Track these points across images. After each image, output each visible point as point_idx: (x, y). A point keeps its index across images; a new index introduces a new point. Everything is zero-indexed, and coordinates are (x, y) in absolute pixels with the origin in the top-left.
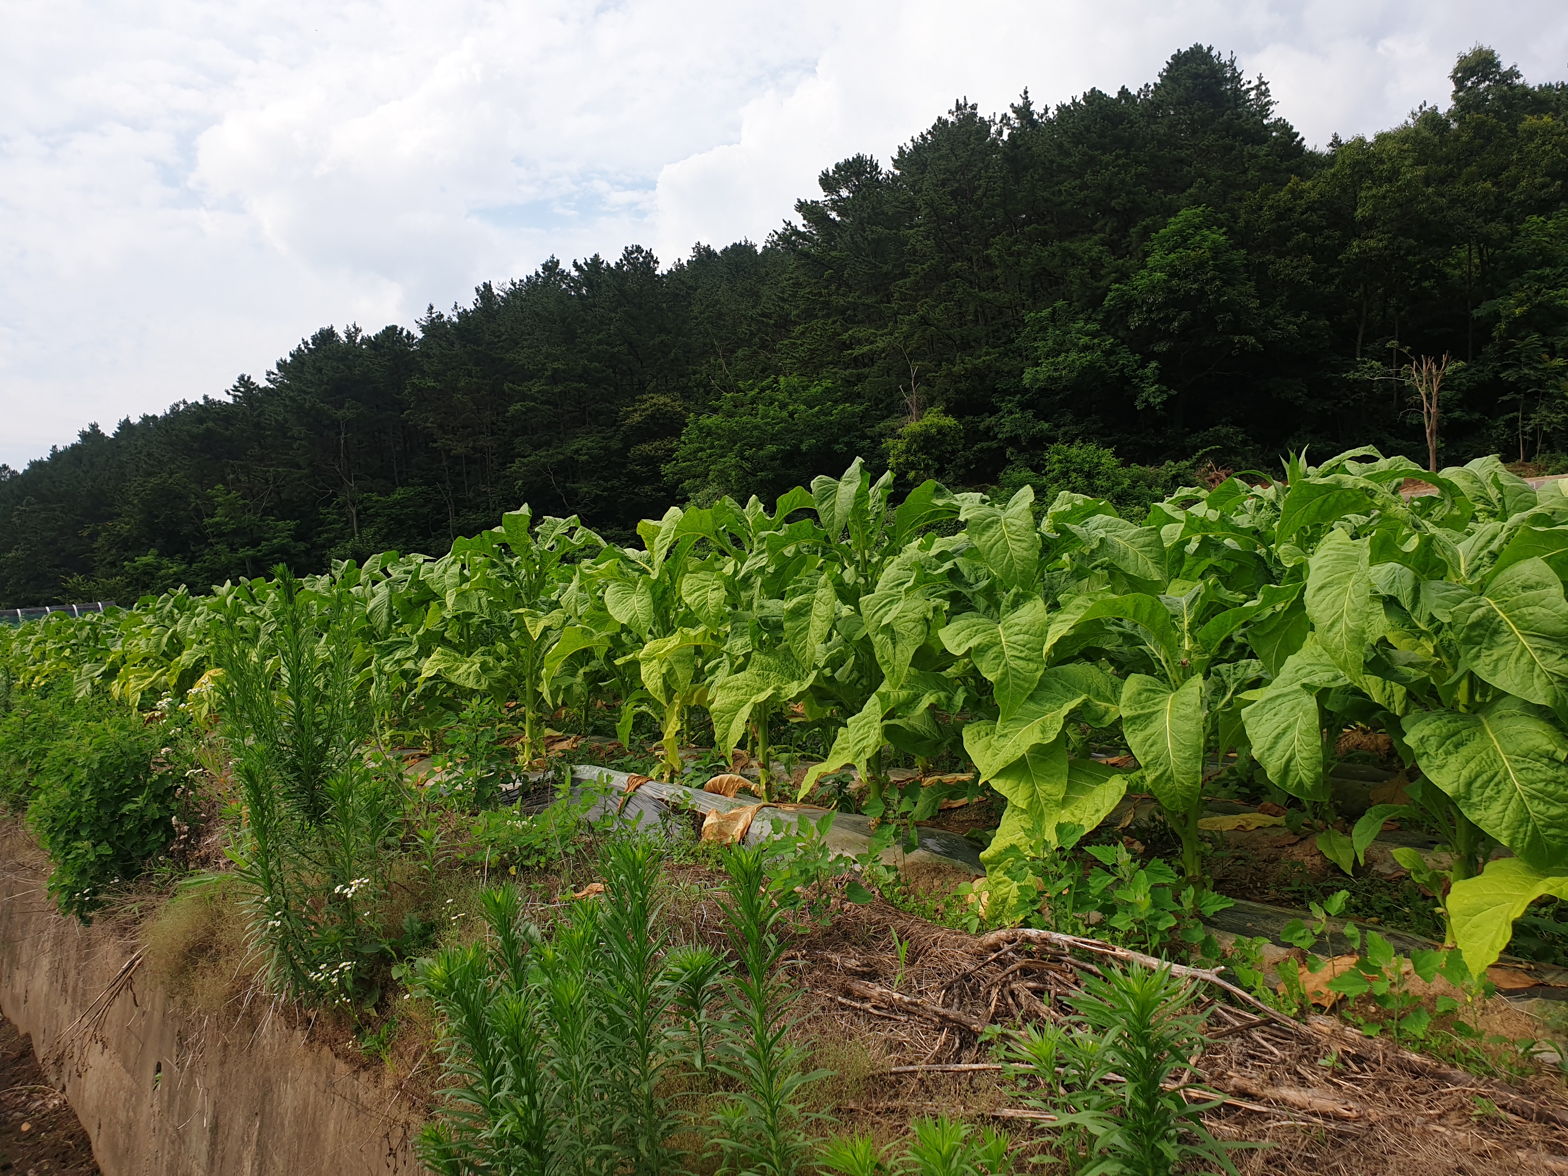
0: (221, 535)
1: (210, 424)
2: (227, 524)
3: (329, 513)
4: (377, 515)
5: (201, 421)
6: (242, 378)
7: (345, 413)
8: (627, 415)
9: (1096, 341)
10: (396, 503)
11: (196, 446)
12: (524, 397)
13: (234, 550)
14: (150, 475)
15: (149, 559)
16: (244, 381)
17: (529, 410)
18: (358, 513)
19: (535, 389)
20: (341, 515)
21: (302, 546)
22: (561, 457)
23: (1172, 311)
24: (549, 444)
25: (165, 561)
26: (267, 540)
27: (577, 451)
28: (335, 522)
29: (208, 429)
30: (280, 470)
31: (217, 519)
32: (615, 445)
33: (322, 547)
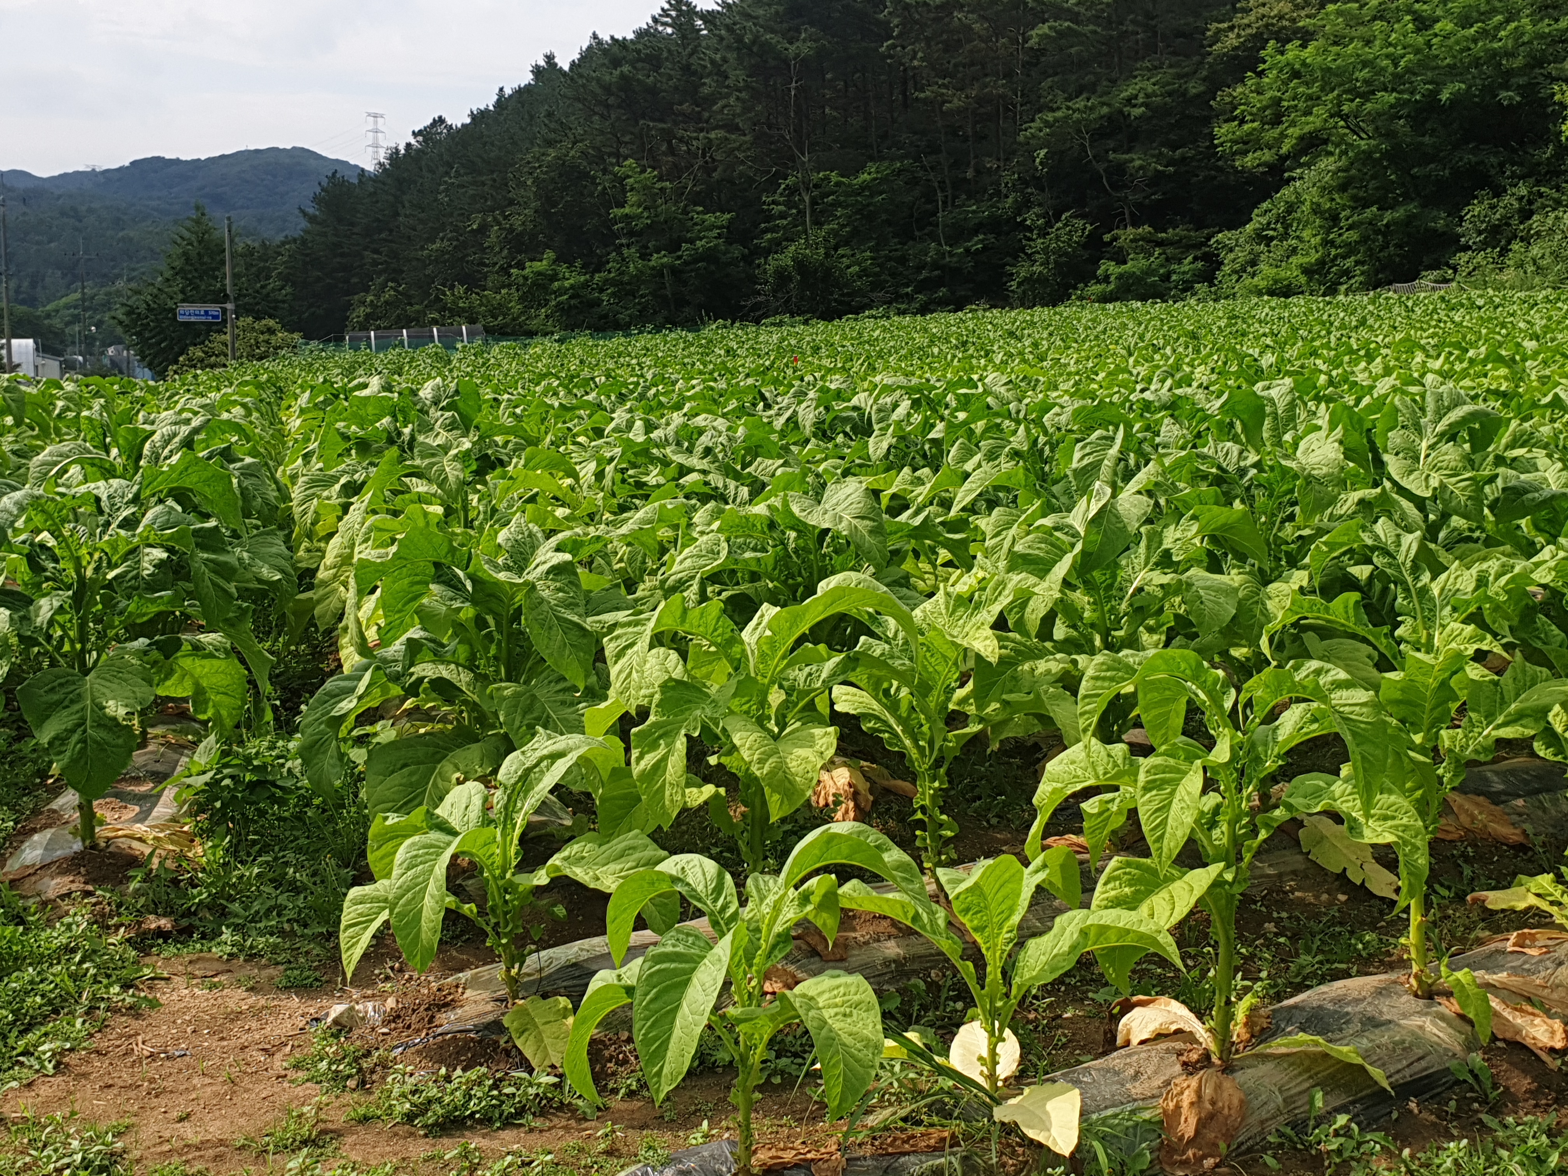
0: (631, 233)
1: (627, 68)
2: (639, 217)
3: (774, 202)
4: (836, 204)
5: (616, 63)
7: (799, 48)
10: (864, 187)
11: (612, 100)
12: (1058, 12)
13: (645, 256)
14: (550, 143)
15: (538, 266)
17: (1062, 34)
18: (814, 202)
20: (789, 204)
21: (737, 251)
22: (1105, 110)
25: (563, 269)
26: (692, 241)
27: (1129, 101)
28: (783, 216)
29: (622, 76)
30: (712, 135)
31: (627, 210)
32: (1194, 88)
33: (767, 252)
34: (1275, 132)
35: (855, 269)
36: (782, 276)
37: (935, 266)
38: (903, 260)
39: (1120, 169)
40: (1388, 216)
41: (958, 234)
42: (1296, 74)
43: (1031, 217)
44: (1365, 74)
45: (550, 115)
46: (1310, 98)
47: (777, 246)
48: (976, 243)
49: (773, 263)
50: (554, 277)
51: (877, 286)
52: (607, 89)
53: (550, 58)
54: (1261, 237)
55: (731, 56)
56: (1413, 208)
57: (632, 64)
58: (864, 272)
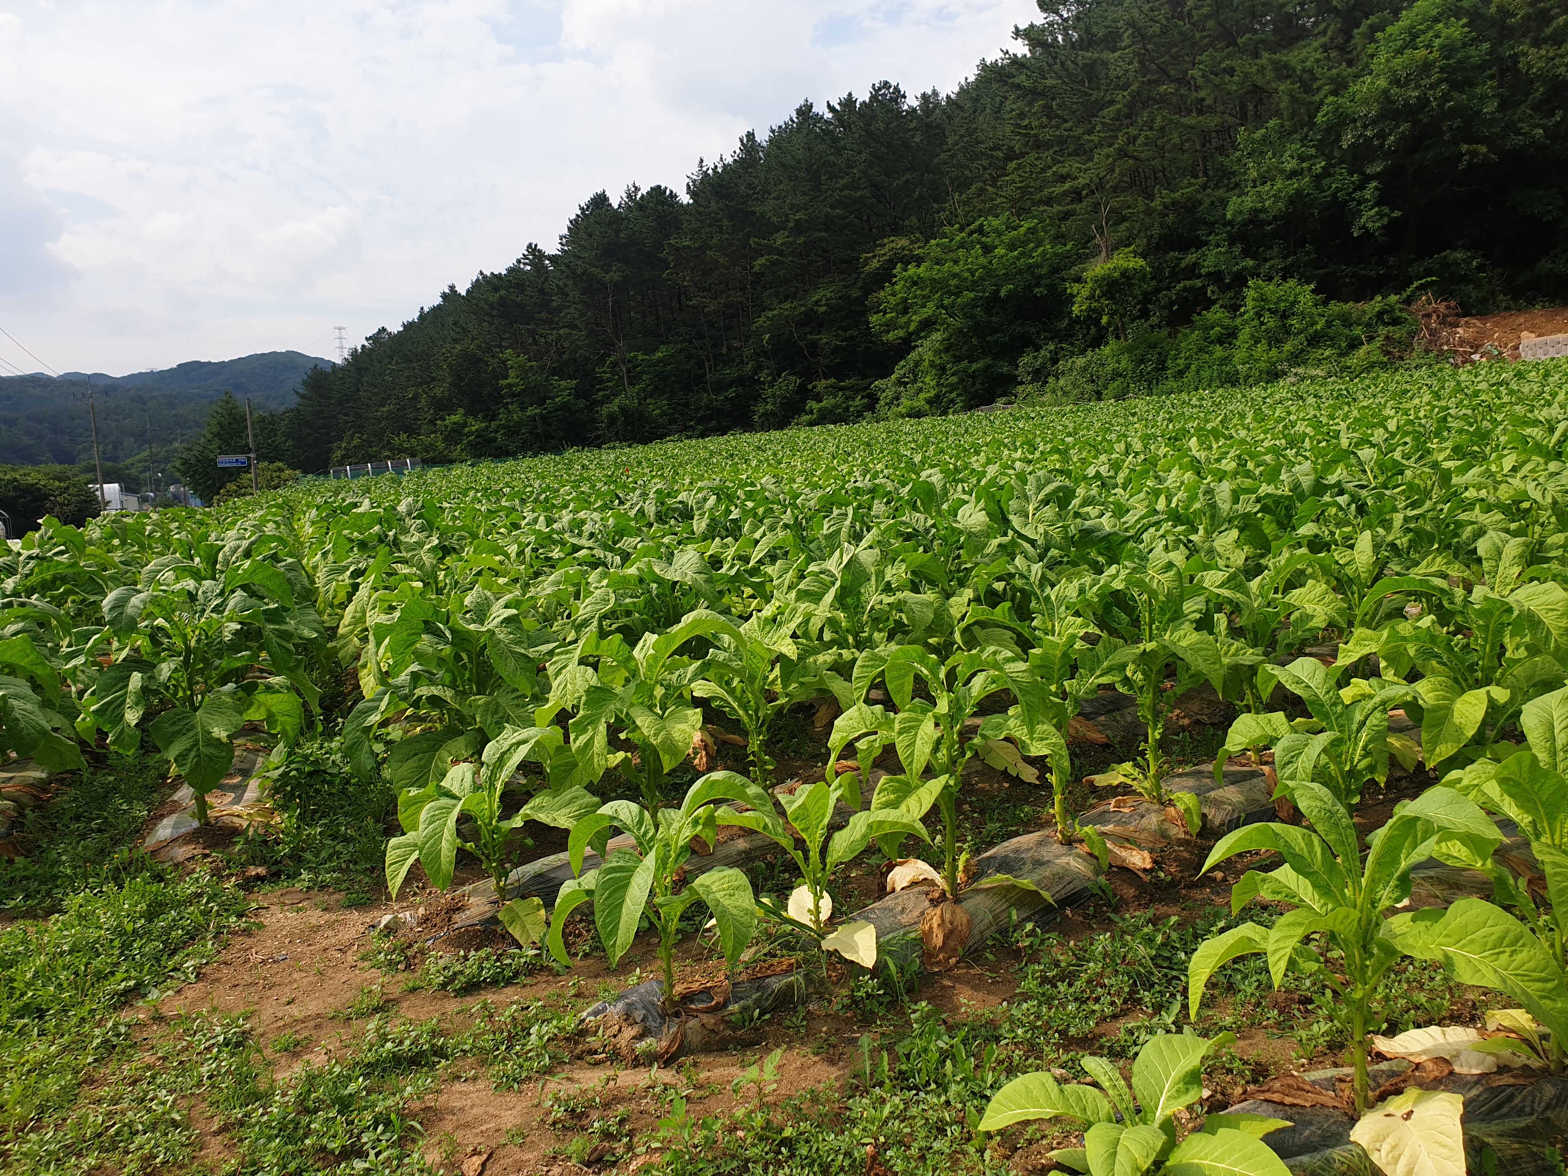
0: (513, 395)
1: (503, 292)
2: (517, 385)
3: (603, 372)
4: (643, 372)
5: (496, 289)
6: (530, 246)
7: (614, 276)
8: (866, 262)
9: (1304, 165)
10: (660, 360)
11: (495, 313)
12: (771, 250)
13: (523, 409)
14: (456, 341)
15: (455, 418)
16: (532, 249)
17: (773, 263)
18: (628, 371)
19: (779, 242)
20: (614, 373)
21: (582, 403)
22: (803, 309)
23: (1387, 125)
24: (794, 296)
25: (471, 420)
26: (553, 398)
27: (817, 303)
28: (609, 380)
29: (501, 297)
30: (561, 332)
31: (509, 381)
32: (855, 293)
33: (602, 403)
34: (904, 319)
35: (658, 411)
36: (612, 418)
37: (708, 407)
38: (687, 405)
39: (814, 344)
40: (974, 366)
41: (720, 387)
42: (915, 283)
43: (763, 376)
44: (953, 282)
45: (455, 323)
46: (924, 297)
47: (607, 399)
48: (731, 393)
49: (605, 410)
50: (465, 425)
51: (672, 421)
52: (491, 305)
53: (452, 288)
54: (900, 383)
55: (570, 283)
56: (988, 360)
57: (507, 289)
58: (663, 414)
